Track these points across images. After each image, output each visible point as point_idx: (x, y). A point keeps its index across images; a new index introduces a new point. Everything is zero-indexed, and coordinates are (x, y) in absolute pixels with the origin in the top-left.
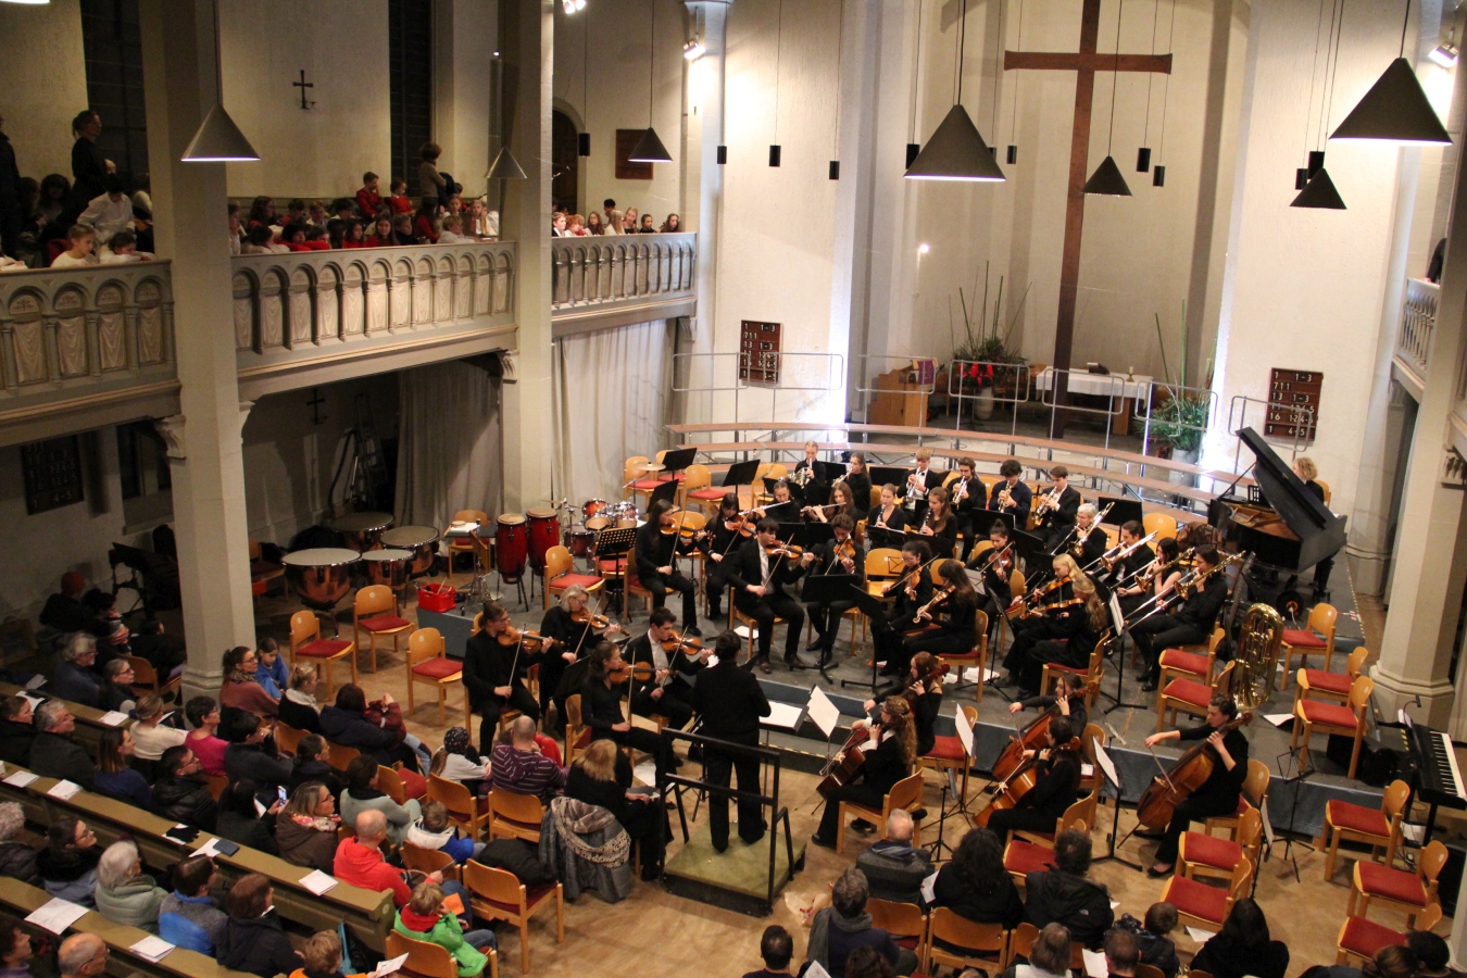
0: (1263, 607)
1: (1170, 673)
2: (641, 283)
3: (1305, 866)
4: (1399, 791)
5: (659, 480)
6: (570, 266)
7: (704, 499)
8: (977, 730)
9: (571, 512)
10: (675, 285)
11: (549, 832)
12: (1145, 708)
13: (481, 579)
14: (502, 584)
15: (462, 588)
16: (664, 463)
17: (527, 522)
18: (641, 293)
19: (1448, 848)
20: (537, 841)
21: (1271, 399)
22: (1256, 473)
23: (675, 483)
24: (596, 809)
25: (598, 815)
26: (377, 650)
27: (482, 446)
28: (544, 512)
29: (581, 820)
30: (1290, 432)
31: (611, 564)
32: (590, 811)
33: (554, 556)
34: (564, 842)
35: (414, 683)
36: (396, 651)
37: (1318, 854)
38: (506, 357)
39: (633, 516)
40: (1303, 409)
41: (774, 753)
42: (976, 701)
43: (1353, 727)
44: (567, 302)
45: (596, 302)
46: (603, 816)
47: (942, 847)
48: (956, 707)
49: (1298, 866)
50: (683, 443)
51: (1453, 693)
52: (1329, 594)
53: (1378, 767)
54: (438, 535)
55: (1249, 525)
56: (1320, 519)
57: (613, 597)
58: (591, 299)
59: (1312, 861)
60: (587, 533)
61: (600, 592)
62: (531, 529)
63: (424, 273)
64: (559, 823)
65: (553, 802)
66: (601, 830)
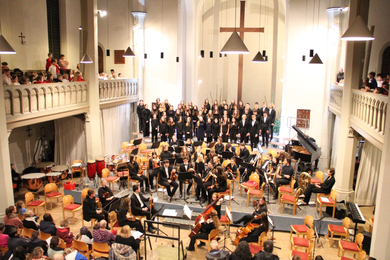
0: (305, 173)
1: (282, 193)
2: (123, 93)
3: (324, 243)
4: (347, 221)
5: (132, 148)
6: (104, 88)
7: (145, 153)
8: (231, 212)
9: (108, 159)
10: (133, 93)
11: (111, 254)
12: (275, 203)
13: (83, 179)
14: (89, 181)
15: (77, 182)
16: (133, 143)
17: (96, 162)
18: (124, 96)
19: (364, 235)
20: (108, 257)
21: (297, 117)
22: (298, 137)
23: (137, 149)
24: (126, 246)
25: (126, 248)
26: (52, 203)
27: (80, 140)
28: (100, 159)
29: (121, 250)
30: (303, 126)
31: (121, 173)
32: (124, 247)
33: (104, 171)
34: (117, 257)
35: (65, 212)
36: (58, 203)
37: (327, 240)
38: (86, 115)
39: (126, 159)
40: (306, 120)
41: (178, 225)
42: (229, 205)
43: (333, 204)
44: (103, 98)
45: (111, 98)
46: (128, 248)
48: (225, 208)
49: (322, 243)
50: (137, 137)
51: (354, 192)
52: (318, 168)
53: (340, 215)
54: (69, 167)
55: (297, 151)
56: (315, 148)
57: (123, 183)
58: (110, 98)
59: (326, 242)
60: (113, 164)
61: (118, 181)
62: (97, 164)
63: (62, 91)
64: (115, 251)
65: (112, 245)
66: (128, 252)
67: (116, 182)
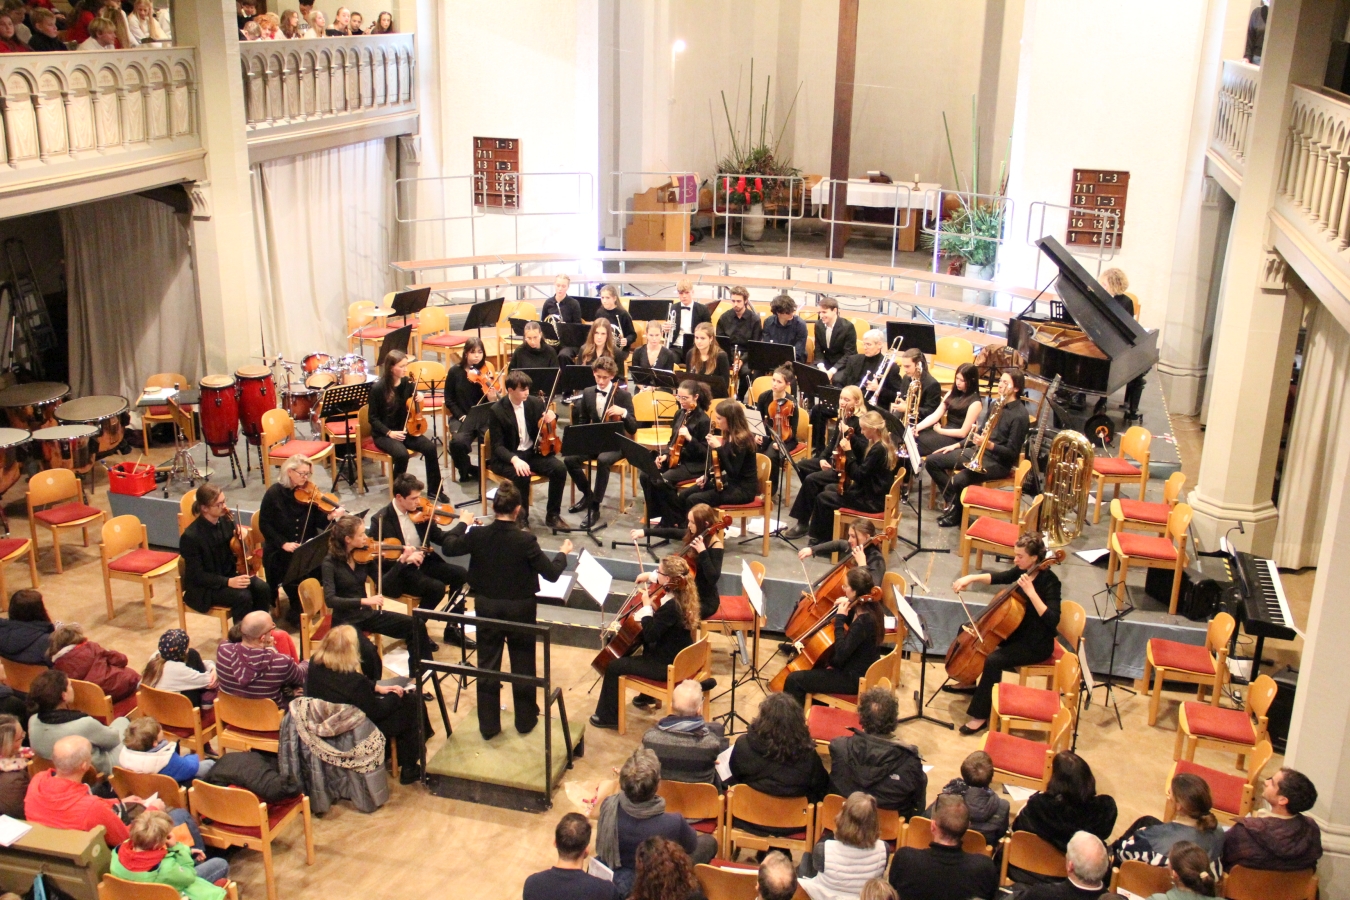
0: (1071, 434)
1: (974, 512)
2: (351, 95)
3: (1127, 712)
4: (1223, 624)
5: (388, 327)
6: (265, 77)
7: (443, 346)
8: (765, 586)
9: (288, 369)
10: (392, 98)
11: (289, 739)
12: (948, 551)
13: (185, 452)
14: (212, 457)
15: (162, 465)
16: (394, 306)
17: (237, 383)
18: (353, 108)
19: (1277, 682)
20: (275, 750)
21: (1073, 203)
22: (1060, 287)
23: (408, 330)
24: (343, 707)
25: (345, 714)
26: (61, 547)
27: (174, 297)
28: (255, 370)
29: (326, 721)
30: (1095, 239)
31: (340, 427)
32: (336, 710)
33: (271, 421)
34: (308, 749)
35: (112, 580)
36: (85, 546)
37: (1141, 698)
38: (194, 190)
39: (361, 370)
40: (1108, 214)
41: (543, 628)
42: (762, 555)
43: (1173, 560)
44: (264, 120)
45: (300, 120)
46: (352, 714)
47: (735, 718)
48: (740, 562)
49: (1120, 712)
50: (414, 282)
51: (1277, 516)
52: (1141, 416)
53: (1200, 601)
54: (128, 405)
55: (1053, 345)
56: (1129, 335)
57: (346, 464)
58: (293, 117)
59: (1134, 706)
60: (309, 392)
61: (329, 459)
62: (242, 392)
63: (80, 87)
64: (300, 727)
65: (292, 704)
66: (351, 732)
67: (321, 463)
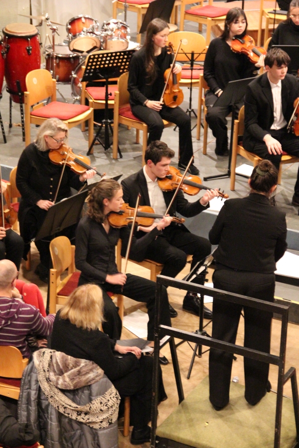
7: (205, 16)
9: (54, 30)
11: (30, 388)
17: (3, 38)
20: (16, 398)
24: (83, 362)
25: (84, 369)
28: (23, 29)
29: (66, 374)
31: (99, 92)
32: (76, 365)
33: (35, 81)
34: (47, 399)
39: (124, 36)
46: (91, 370)
57: (102, 129)
60: (72, 55)
61: (87, 123)
62: (8, 49)
64: (41, 377)
65: (35, 355)
66: (88, 386)
67: (79, 126)
